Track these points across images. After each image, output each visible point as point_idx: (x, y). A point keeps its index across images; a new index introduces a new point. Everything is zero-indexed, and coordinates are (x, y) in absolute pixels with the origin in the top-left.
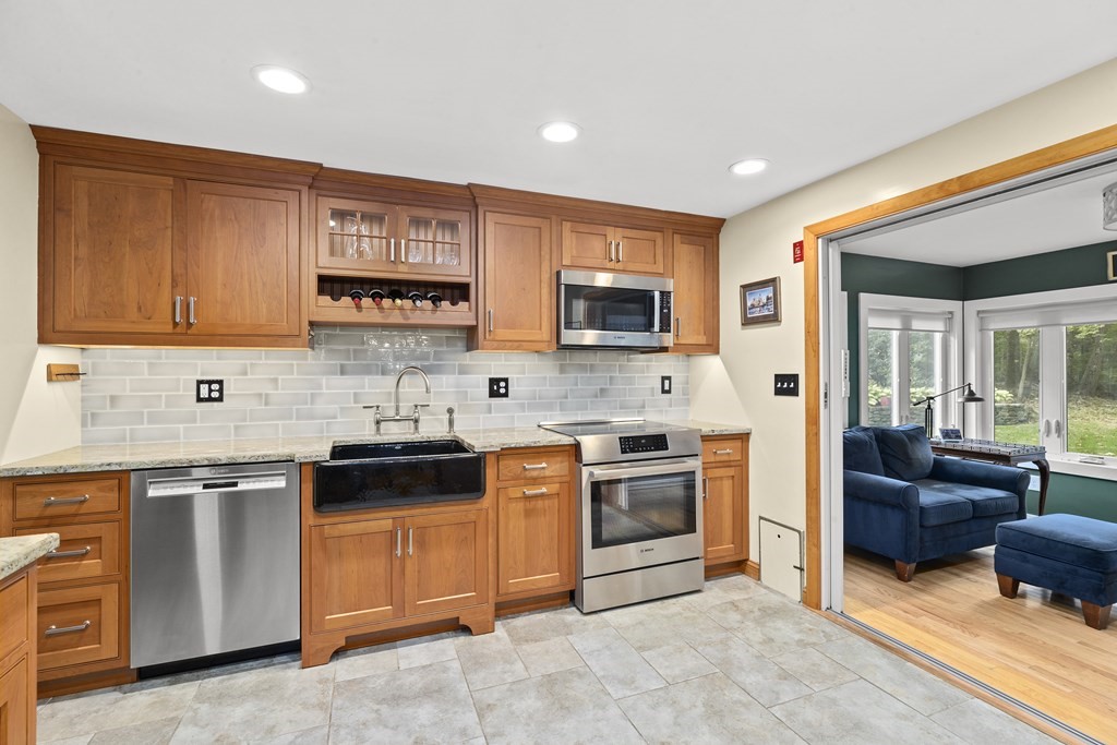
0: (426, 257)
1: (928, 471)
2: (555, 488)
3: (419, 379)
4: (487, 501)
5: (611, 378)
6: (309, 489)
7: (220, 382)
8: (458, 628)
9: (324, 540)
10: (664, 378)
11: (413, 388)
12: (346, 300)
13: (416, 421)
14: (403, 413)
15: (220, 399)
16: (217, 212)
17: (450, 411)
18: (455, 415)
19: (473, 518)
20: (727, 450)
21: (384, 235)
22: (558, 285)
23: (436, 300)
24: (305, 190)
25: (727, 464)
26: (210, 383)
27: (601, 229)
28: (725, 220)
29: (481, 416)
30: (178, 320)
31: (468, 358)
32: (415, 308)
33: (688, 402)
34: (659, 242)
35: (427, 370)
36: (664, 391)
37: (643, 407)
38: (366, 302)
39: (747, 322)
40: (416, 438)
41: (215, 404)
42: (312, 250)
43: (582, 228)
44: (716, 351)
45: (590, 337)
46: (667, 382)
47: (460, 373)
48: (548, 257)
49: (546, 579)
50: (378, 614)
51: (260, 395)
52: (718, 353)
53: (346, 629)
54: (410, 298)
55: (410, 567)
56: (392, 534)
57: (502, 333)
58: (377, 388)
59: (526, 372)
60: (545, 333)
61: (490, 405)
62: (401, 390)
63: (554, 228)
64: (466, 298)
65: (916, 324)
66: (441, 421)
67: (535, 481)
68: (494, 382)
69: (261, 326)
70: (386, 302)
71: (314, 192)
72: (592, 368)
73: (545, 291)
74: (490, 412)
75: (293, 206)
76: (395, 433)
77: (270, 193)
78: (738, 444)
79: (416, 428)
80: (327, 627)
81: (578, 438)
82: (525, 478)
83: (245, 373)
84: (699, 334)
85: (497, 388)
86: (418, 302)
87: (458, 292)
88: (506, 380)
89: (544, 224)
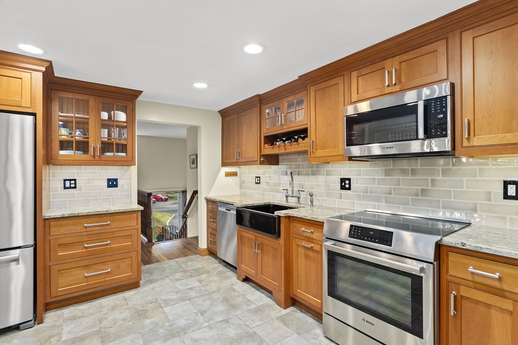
5: (433, 181)
10: (507, 183)
13: (299, 198)
15: (260, 183)
16: (243, 122)
17: (311, 195)
19: (277, 247)
27: (380, 65)
29: (337, 200)
34: (443, 49)
36: (507, 197)
43: (366, 71)
50: (252, 272)
53: (245, 272)
55: (259, 258)
57: (319, 153)
59: (360, 175)
60: (341, 150)
61: (341, 194)
63: (346, 79)
67: (309, 239)
68: (343, 180)
71: (262, 105)
73: (341, 123)
74: (341, 198)
75: (256, 113)
77: (252, 110)
79: (299, 202)
80: (241, 268)
83: (264, 174)
85: (345, 184)
88: (349, 180)
89: (340, 80)
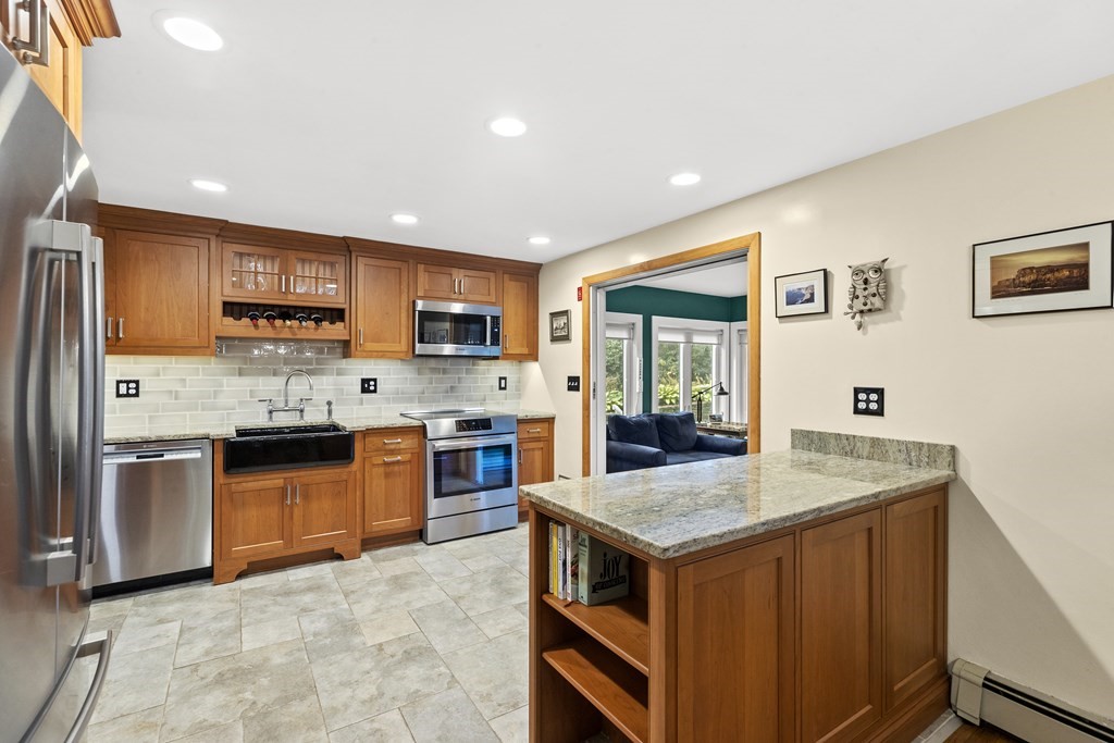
0: (310, 288)
1: (693, 444)
2: (407, 457)
3: (304, 379)
4: (355, 466)
5: (459, 378)
6: (220, 458)
7: (137, 382)
8: (333, 556)
9: (231, 494)
10: (501, 379)
11: (299, 387)
12: (246, 321)
13: (302, 411)
14: (291, 405)
15: (137, 395)
16: (141, 254)
17: (329, 403)
18: (333, 407)
19: (345, 477)
20: (537, 429)
21: (276, 272)
22: (414, 311)
23: (318, 321)
24: (213, 238)
25: (537, 439)
26: (128, 382)
27: (447, 270)
28: (541, 265)
29: (355, 408)
30: (109, 335)
31: (344, 364)
32: (301, 327)
33: (519, 396)
34: (493, 280)
35: (310, 373)
36: (501, 388)
37: (485, 400)
38: (262, 322)
39: (554, 339)
40: (301, 423)
41: (132, 399)
42: (218, 283)
43: (433, 269)
44: (536, 359)
45: (448, 349)
46: (503, 381)
47: (338, 374)
48: (406, 290)
49: (400, 522)
50: (273, 546)
51: (171, 392)
52: (537, 360)
53: (248, 557)
54: (298, 319)
55: (297, 513)
56: (284, 489)
57: (370, 346)
58: (270, 386)
59: (389, 374)
60: (403, 346)
61: (362, 399)
62: (289, 387)
63: (411, 269)
64: (342, 319)
65: (697, 339)
66: (322, 411)
67: (392, 452)
68: (364, 381)
69: (177, 340)
70: (278, 322)
71: (220, 239)
72: (445, 371)
73: (404, 315)
74: (362, 404)
75: (204, 251)
76: (284, 420)
77: (184, 240)
78: (546, 425)
79: (302, 416)
80: (233, 556)
81: (426, 422)
82: (386, 450)
83: (158, 375)
84: (523, 346)
85: (368, 386)
86: (304, 323)
87: (337, 315)
88: (375, 380)
89: (404, 266)
